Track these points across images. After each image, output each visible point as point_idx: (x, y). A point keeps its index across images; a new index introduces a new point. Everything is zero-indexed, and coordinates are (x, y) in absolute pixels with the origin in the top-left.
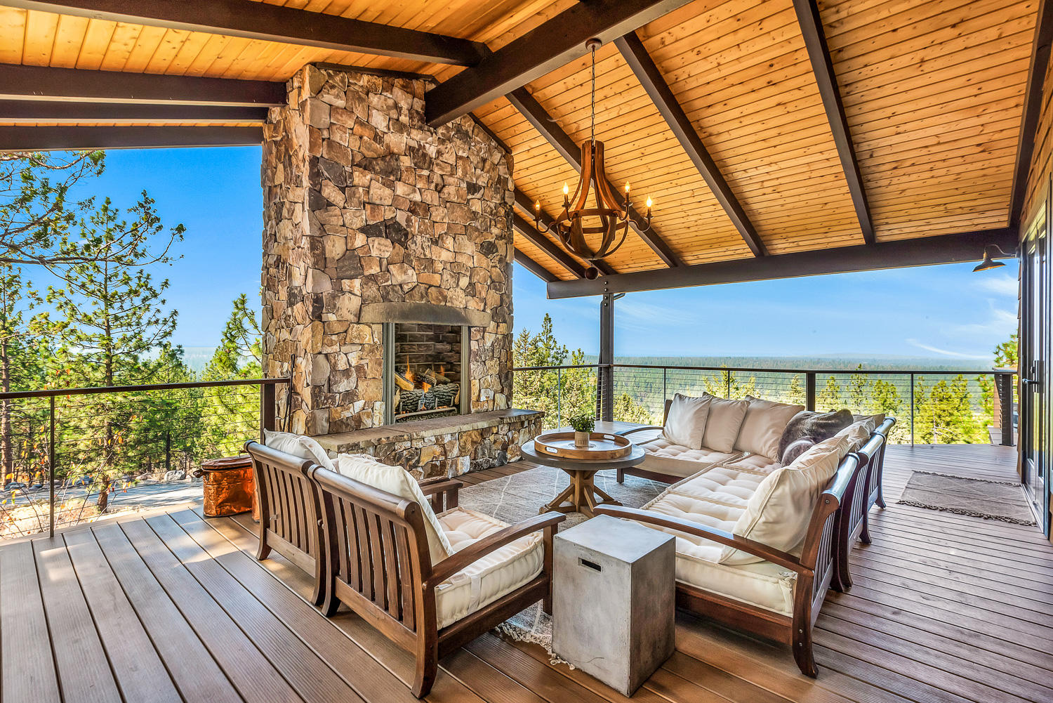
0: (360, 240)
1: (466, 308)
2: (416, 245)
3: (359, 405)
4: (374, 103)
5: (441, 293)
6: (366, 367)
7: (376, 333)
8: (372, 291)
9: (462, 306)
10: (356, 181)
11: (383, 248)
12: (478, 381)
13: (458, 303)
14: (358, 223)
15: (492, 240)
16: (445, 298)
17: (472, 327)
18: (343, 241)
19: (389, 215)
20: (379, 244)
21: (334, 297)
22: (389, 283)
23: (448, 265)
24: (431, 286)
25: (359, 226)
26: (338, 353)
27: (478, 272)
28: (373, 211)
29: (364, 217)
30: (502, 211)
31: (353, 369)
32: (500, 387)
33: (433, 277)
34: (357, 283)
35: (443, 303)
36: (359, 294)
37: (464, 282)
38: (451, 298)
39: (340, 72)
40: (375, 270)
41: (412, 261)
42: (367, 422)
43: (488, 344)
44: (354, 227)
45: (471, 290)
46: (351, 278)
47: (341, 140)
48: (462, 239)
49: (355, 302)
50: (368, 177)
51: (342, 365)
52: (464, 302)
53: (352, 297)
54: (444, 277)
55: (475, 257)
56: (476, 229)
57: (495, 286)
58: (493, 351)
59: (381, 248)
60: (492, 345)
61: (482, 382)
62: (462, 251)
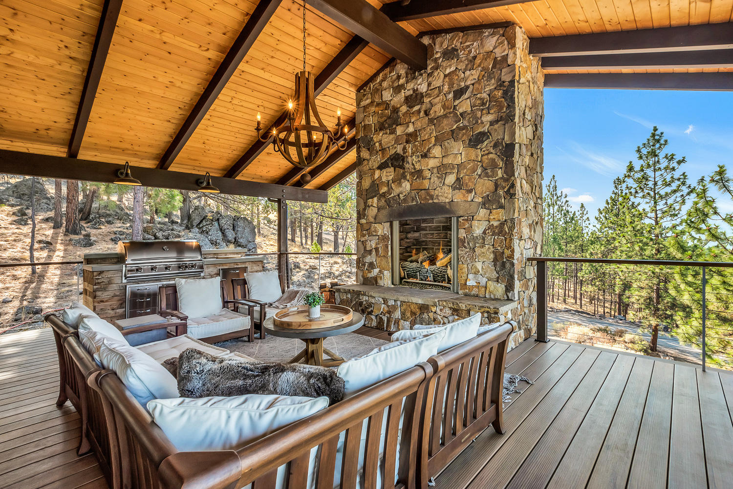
0: (377, 174)
1: (452, 201)
2: (409, 164)
3: (376, 271)
4: (385, 87)
5: (428, 194)
6: (380, 249)
7: (385, 228)
8: (383, 202)
9: (447, 200)
10: (375, 140)
11: (388, 174)
12: (466, 266)
13: (443, 199)
14: (376, 165)
15: (486, 129)
16: (432, 197)
17: (460, 217)
18: (370, 178)
19: (392, 152)
20: (387, 172)
21: (364, 209)
22: (392, 195)
23: (435, 171)
24: (421, 190)
25: (377, 166)
26: (367, 241)
27: (465, 166)
28: (383, 153)
29: (379, 159)
30: (499, 94)
31: (374, 250)
32: (495, 275)
33: (423, 183)
34: (375, 199)
35: (430, 201)
36: (376, 206)
37: (451, 179)
38: (437, 196)
39: (368, 84)
40: (384, 189)
41: (406, 176)
42: (381, 283)
43: (478, 231)
44: (374, 168)
45: (459, 185)
46: (372, 198)
47: (368, 122)
48: (448, 143)
49: (375, 210)
50: (381, 134)
51: (368, 248)
52: (450, 196)
53: (373, 208)
54: (432, 180)
55: (463, 153)
56: (465, 127)
57: (487, 173)
58: (484, 239)
59: (388, 175)
60: (484, 233)
61: (470, 267)
62: (449, 153)
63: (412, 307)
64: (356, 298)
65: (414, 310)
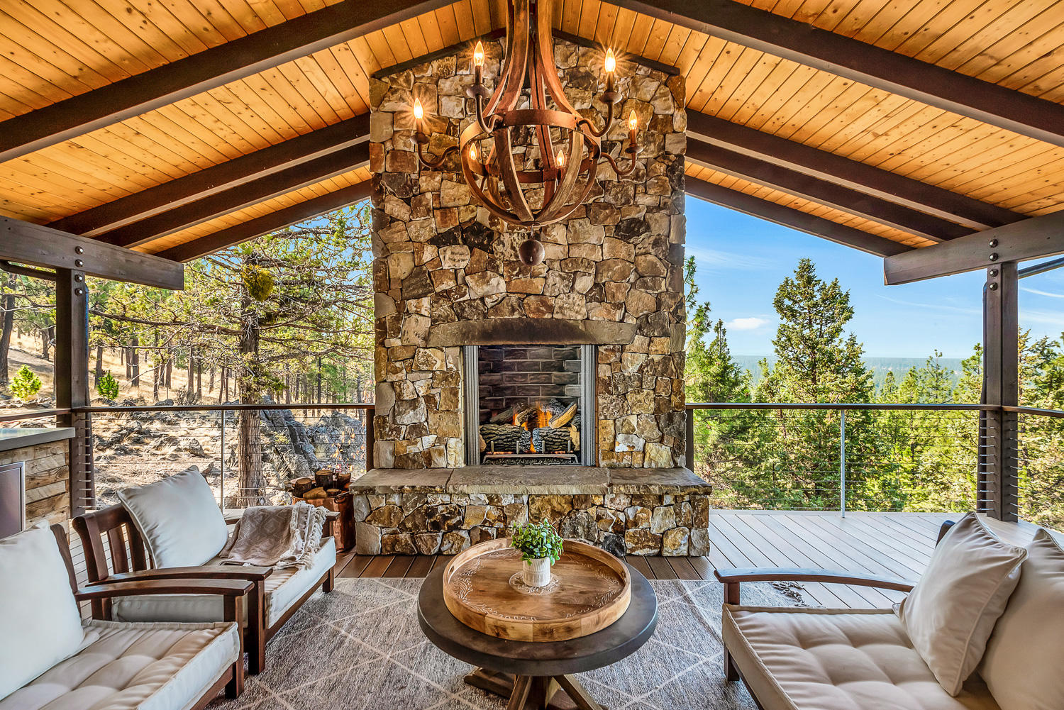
0: (429, 253)
1: (588, 319)
2: (504, 245)
3: (428, 441)
4: (445, 89)
5: (544, 303)
6: (437, 398)
7: (450, 357)
8: (444, 308)
9: (579, 317)
10: (424, 186)
11: (457, 257)
12: (611, 422)
13: (573, 314)
14: (426, 235)
15: (640, 216)
16: (551, 309)
17: (601, 345)
18: (409, 258)
19: (465, 217)
20: (452, 253)
21: (397, 319)
22: (467, 297)
23: (556, 265)
24: (528, 295)
25: (428, 237)
26: (404, 381)
27: (609, 266)
28: (444, 216)
29: (434, 226)
30: (661, 169)
31: (422, 400)
32: (656, 434)
33: (532, 283)
34: (425, 302)
35: (548, 316)
36: (426, 314)
37: (584, 283)
38: (561, 308)
39: (403, 71)
40: (448, 284)
41: (498, 266)
42: (440, 462)
43: (631, 369)
44: (422, 239)
45: (599, 293)
46: (418, 297)
47: (405, 146)
48: (581, 225)
49: (425, 323)
50: (438, 178)
51: (408, 396)
52: (584, 310)
53: (420, 318)
54: (550, 281)
55: (605, 245)
56: (608, 206)
57: (645, 282)
58: (641, 380)
59: (457, 258)
60: (641, 370)
61: (618, 424)
62: (581, 241)
63: (555, 504)
64: (416, 503)
65: (558, 508)
